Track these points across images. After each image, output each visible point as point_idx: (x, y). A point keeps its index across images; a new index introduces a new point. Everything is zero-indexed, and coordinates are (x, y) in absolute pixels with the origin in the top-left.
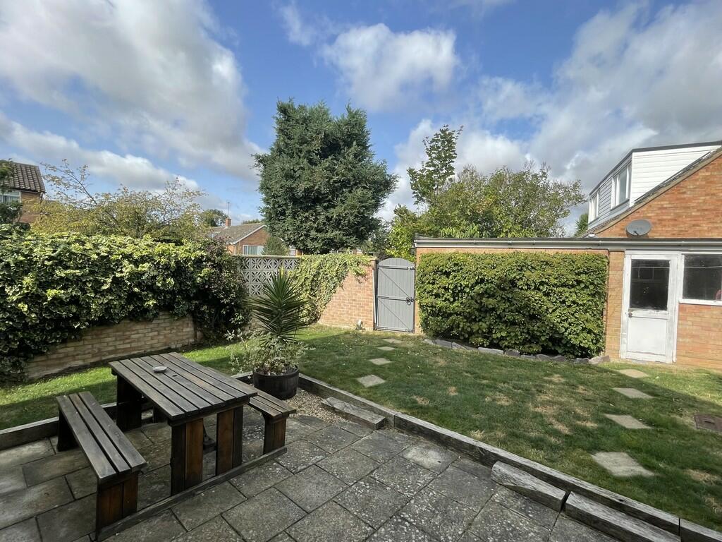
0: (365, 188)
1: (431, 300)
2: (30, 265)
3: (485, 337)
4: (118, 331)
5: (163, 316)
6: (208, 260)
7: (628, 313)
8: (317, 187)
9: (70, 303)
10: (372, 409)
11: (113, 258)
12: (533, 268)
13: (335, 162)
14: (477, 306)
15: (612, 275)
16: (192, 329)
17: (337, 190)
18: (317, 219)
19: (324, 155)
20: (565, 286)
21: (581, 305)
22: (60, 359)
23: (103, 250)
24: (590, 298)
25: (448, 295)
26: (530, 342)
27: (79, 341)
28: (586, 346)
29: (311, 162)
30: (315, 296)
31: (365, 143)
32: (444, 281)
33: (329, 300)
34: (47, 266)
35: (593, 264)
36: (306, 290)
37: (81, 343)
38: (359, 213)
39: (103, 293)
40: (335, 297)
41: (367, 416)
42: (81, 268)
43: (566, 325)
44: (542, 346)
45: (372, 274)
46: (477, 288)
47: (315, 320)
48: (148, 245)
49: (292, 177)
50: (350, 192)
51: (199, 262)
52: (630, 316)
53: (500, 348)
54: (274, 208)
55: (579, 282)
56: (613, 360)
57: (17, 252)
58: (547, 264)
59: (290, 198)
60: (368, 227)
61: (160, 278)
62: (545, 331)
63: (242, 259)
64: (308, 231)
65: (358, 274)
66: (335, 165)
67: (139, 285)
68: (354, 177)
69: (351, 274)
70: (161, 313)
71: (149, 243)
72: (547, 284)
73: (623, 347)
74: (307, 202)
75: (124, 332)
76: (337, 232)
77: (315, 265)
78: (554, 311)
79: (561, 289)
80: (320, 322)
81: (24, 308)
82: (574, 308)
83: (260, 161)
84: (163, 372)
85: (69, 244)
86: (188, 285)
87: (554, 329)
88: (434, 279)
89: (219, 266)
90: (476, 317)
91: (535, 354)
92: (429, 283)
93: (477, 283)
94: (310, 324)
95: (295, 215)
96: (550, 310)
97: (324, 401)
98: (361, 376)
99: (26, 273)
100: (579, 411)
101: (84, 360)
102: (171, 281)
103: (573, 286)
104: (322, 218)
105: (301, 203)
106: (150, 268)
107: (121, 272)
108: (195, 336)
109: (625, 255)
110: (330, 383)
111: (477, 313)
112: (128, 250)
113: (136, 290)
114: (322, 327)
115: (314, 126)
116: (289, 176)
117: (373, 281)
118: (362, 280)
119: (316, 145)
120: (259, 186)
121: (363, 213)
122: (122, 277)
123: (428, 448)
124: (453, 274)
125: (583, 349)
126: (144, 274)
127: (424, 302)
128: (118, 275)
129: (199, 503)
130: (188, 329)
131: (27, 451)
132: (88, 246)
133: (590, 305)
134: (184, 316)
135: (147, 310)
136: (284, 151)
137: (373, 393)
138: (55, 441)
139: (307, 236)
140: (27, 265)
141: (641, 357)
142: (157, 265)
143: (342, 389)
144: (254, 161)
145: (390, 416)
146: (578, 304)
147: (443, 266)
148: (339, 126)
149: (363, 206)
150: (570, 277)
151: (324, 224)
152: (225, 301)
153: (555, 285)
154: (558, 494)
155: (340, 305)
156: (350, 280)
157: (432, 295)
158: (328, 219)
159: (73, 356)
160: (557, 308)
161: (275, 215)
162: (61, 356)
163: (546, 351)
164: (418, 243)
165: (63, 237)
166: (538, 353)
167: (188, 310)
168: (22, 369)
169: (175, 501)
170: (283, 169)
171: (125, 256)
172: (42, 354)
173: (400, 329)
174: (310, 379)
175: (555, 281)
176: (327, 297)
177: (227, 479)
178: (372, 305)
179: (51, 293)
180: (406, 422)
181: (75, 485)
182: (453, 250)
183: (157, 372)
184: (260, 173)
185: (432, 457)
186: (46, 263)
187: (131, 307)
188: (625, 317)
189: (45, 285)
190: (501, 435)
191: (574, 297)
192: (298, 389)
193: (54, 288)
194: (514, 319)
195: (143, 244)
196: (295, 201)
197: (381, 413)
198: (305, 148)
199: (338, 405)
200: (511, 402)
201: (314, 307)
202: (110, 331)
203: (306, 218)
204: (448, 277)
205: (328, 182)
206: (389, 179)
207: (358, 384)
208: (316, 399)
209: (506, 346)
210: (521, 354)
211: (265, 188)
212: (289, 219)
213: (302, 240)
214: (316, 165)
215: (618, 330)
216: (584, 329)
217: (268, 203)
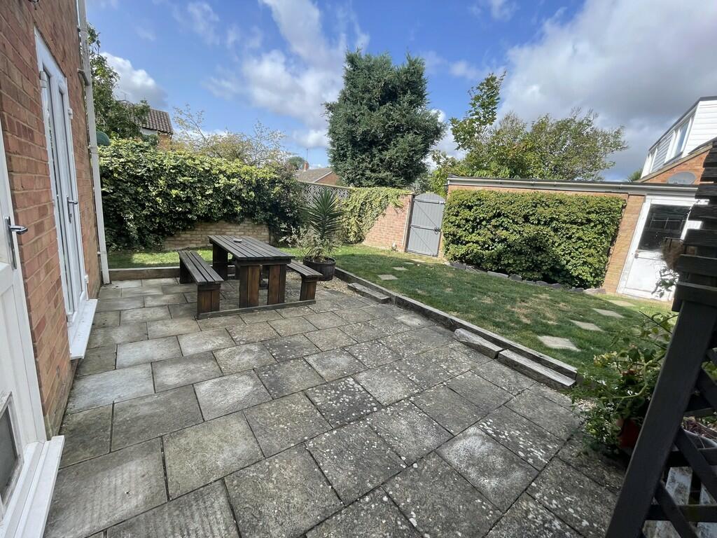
0: (415, 133)
1: (453, 229)
2: (162, 171)
3: (494, 263)
4: (217, 228)
5: (247, 221)
6: (280, 182)
7: (634, 254)
8: (373, 131)
9: (186, 201)
10: (382, 292)
11: (213, 172)
12: (546, 205)
13: (391, 108)
14: (492, 236)
15: (626, 217)
16: (268, 234)
17: (391, 135)
18: (372, 161)
19: (382, 103)
20: (575, 223)
21: (586, 241)
22: (183, 241)
23: (207, 166)
24: (596, 236)
25: (469, 226)
26: (533, 270)
27: (193, 230)
28: (585, 278)
29: (372, 108)
30: (361, 222)
31: (422, 92)
32: (467, 213)
33: (372, 225)
34: (172, 173)
35: (606, 205)
36: (355, 216)
37: (194, 232)
38: (408, 156)
39: (207, 197)
40: (377, 224)
41: (378, 295)
42: (192, 177)
43: (568, 258)
44: (543, 275)
45: (408, 206)
46: (493, 221)
47: (361, 240)
48: (237, 166)
49: (353, 121)
50: (402, 137)
51: (273, 182)
52: (636, 257)
53: (506, 273)
54: (338, 150)
55: (589, 221)
56: (609, 293)
57: (154, 161)
58: (561, 202)
59: (351, 141)
60: (416, 170)
61: (244, 191)
62: (547, 262)
63: (306, 185)
64: (363, 171)
65: (397, 206)
66: (391, 110)
67: (230, 194)
68: (407, 122)
69: (391, 205)
70: (246, 219)
71: (238, 164)
72: (557, 220)
73: (622, 284)
74: (364, 145)
75: (221, 229)
76: (388, 173)
77: (363, 195)
78: (560, 245)
79: (569, 226)
80: (363, 243)
81: (159, 200)
82: (580, 243)
83: (329, 109)
84: (240, 242)
85: (185, 159)
86: (265, 200)
87: (556, 260)
88: (458, 212)
89: (287, 188)
90: (489, 246)
91: (535, 280)
92: (452, 215)
93: (494, 217)
94: (356, 243)
95: (354, 156)
96: (556, 244)
97: (350, 285)
98: (381, 274)
99: (159, 176)
100: (548, 315)
101: (196, 244)
102: (252, 193)
103: (582, 224)
104: (376, 160)
105: (360, 146)
106: (238, 182)
107: (219, 183)
108: (270, 239)
109: (645, 199)
110: (356, 275)
111: (490, 242)
112: (223, 168)
113: (229, 198)
114: (365, 246)
115: (376, 75)
116: (350, 121)
117: (408, 212)
118: (399, 211)
119: (377, 93)
120: (328, 131)
121: (412, 157)
122: (219, 187)
123: (415, 317)
124: (475, 208)
125: (581, 280)
126: (233, 187)
127: (448, 230)
128: (217, 185)
129: (255, 315)
130: (265, 234)
131: (164, 281)
132: (197, 162)
133: (595, 242)
134: (261, 223)
135: (235, 214)
136: (349, 99)
137: (387, 284)
138: (179, 279)
139: (363, 175)
140: (159, 171)
141: (637, 293)
142: (243, 181)
143: (364, 278)
144: (325, 110)
145: (394, 296)
146: (583, 240)
147: (467, 200)
148: (399, 74)
149: (413, 150)
150: (580, 214)
151: (378, 165)
152: (290, 215)
153: (564, 222)
154: (496, 348)
155: (380, 230)
156: (390, 210)
157: (455, 225)
158: (382, 161)
159: (190, 240)
160: (562, 243)
161: (338, 157)
162: (183, 239)
163: (547, 279)
164: (451, 181)
165: (181, 154)
166: (539, 279)
167: (264, 218)
168: (161, 243)
169: (242, 311)
170: (346, 115)
171: (221, 172)
172: (172, 235)
173: (427, 253)
174: (343, 271)
175: (565, 218)
176: (370, 223)
177: (274, 308)
178: (405, 232)
179: (174, 192)
180: (403, 300)
181: (188, 297)
182: (481, 188)
183: (235, 242)
184: (328, 119)
185: (416, 321)
186: (171, 171)
187: (225, 210)
188: (631, 257)
189: (171, 187)
190: (472, 316)
191: (581, 233)
192: (334, 278)
193: (176, 189)
194: (521, 250)
195: (233, 165)
196: (354, 143)
197: (387, 294)
198: (367, 96)
199: (359, 287)
200: (493, 302)
201: (360, 230)
202: (212, 227)
203: (363, 159)
204: (470, 211)
205: (384, 126)
206: (439, 126)
207: (377, 277)
208: (345, 284)
209: (511, 272)
210: (523, 279)
211: (332, 132)
212: (349, 160)
213: (359, 178)
214: (374, 110)
215: (621, 267)
216: (585, 263)
217: (334, 146)
